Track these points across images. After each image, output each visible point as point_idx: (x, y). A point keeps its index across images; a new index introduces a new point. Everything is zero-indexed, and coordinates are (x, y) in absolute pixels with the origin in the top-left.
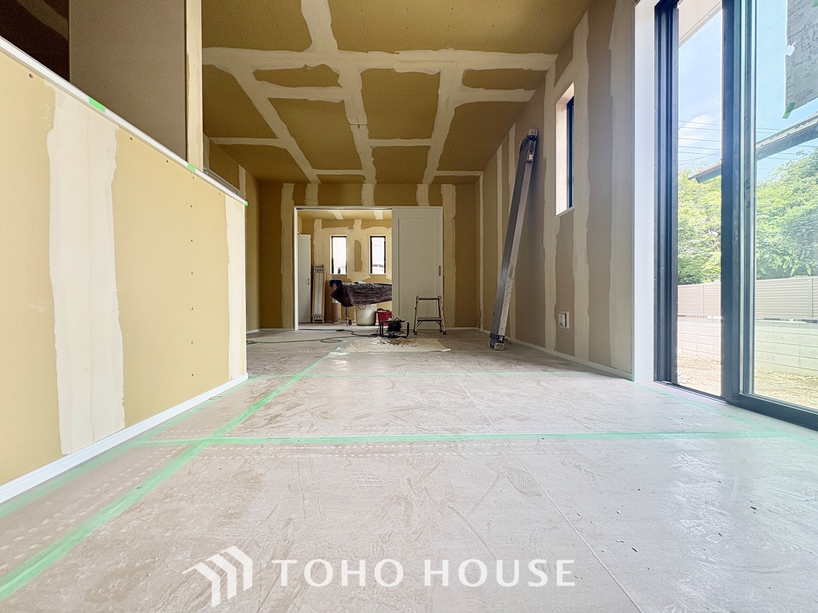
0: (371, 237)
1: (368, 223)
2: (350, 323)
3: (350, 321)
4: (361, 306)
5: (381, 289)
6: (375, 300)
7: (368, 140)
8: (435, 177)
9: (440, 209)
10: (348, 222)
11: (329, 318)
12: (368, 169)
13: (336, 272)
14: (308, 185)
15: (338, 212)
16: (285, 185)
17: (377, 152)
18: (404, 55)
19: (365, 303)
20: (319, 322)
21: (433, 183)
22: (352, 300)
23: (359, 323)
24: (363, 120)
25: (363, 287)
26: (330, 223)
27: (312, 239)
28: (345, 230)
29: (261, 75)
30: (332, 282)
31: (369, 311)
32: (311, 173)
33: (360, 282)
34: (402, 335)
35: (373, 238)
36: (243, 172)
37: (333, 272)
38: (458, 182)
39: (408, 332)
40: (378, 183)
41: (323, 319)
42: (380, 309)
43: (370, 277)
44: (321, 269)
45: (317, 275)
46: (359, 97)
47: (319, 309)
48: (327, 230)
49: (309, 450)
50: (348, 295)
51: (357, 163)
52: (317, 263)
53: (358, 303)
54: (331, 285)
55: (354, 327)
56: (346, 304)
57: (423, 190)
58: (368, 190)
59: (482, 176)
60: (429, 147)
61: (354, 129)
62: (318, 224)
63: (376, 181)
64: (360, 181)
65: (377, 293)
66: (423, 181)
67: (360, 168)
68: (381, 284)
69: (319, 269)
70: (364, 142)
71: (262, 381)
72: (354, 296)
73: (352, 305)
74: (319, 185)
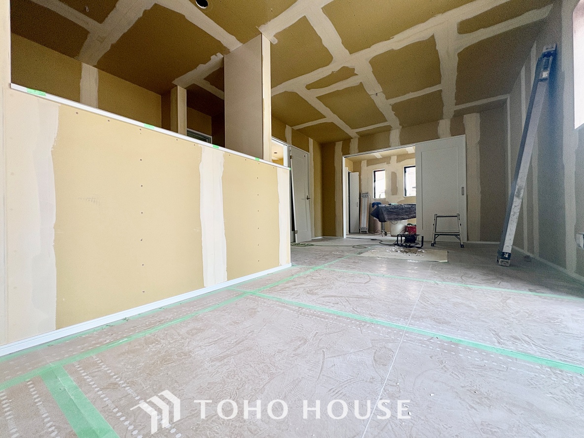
0: (405, 168)
1: (402, 157)
2: (386, 234)
3: (386, 232)
4: (393, 222)
5: (409, 208)
6: (405, 217)
7: (386, 100)
8: (455, 111)
9: (463, 138)
10: (386, 159)
11: (372, 230)
12: (392, 120)
13: (377, 197)
14: (352, 140)
15: (377, 154)
16: (337, 143)
17: (395, 107)
18: (397, 37)
19: (397, 219)
20: (364, 233)
21: (455, 116)
22: (386, 217)
23: (392, 234)
24: (379, 89)
25: (395, 207)
26: (372, 162)
27: (360, 175)
28: (384, 165)
29: (309, 87)
30: (374, 204)
31: (399, 226)
32: (352, 133)
33: (393, 204)
34: (418, 246)
35: (407, 169)
36: (311, 141)
37: (375, 197)
38: (482, 110)
39: (422, 243)
40: (402, 128)
41: (367, 230)
42: (409, 224)
43: (404, 199)
44: (366, 195)
45: (363, 200)
46: (372, 77)
47: (365, 224)
48: (370, 167)
49: (286, 307)
50: (383, 213)
51: (382, 118)
52: (363, 191)
53: (390, 219)
54: (373, 207)
55: (389, 237)
56: (383, 221)
57: (444, 125)
58: (395, 135)
59: (509, 98)
60: (441, 91)
61: (373, 97)
62: (364, 163)
63: (401, 127)
64: (388, 129)
65: (406, 212)
66: (444, 117)
67: (386, 121)
68: (410, 205)
69: (365, 195)
70: (383, 103)
71: (297, 268)
72: (387, 214)
73: (386, 221)
74: (359, 139)
